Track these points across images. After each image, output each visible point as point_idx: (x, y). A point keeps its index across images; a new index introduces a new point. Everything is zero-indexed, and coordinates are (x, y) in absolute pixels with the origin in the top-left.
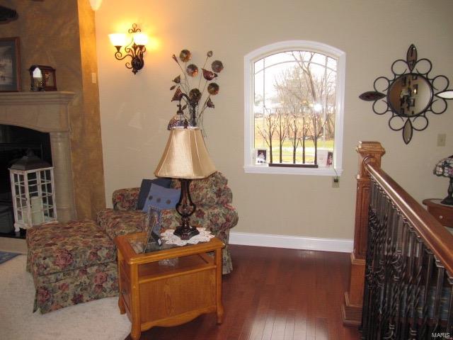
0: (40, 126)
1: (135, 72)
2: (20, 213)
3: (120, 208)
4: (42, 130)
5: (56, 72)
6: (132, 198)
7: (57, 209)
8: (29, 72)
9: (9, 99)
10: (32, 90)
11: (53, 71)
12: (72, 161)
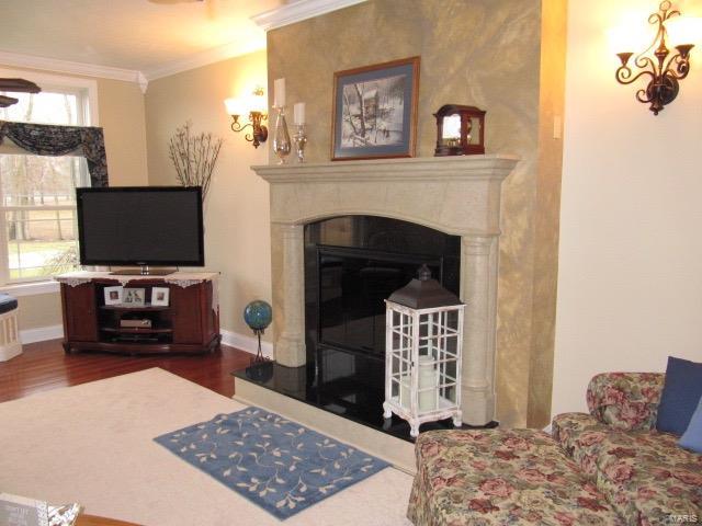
0: (445, 223)
1: (656, 111)
2: (396, 387)
3: (614, 419)
4: (450, 231)
5: (486, 117)
6: (644, 400)
7: (464, 388)
8: (435, 120)
9: (395, 171)
10: (438, 152)
11: (481, 114)
12: (499, 295)
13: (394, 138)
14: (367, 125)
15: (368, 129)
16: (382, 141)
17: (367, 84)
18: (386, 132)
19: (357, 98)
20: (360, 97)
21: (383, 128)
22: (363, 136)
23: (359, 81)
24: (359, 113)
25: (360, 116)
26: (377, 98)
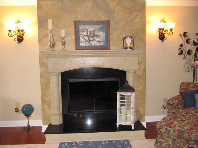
13: (102, 44)
14: (91, 39)
15: (91, 40)
16: (97, 44)
17: (89, 26)
18: (99, 42)
19: (86, 30)
20: (87, 30)
21: (97, 40)
22: (89, 42)
23: (86, 25)
24: (87, 35)
25: (88, 36)
26: (94, 31)
